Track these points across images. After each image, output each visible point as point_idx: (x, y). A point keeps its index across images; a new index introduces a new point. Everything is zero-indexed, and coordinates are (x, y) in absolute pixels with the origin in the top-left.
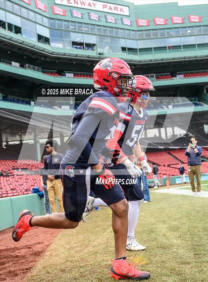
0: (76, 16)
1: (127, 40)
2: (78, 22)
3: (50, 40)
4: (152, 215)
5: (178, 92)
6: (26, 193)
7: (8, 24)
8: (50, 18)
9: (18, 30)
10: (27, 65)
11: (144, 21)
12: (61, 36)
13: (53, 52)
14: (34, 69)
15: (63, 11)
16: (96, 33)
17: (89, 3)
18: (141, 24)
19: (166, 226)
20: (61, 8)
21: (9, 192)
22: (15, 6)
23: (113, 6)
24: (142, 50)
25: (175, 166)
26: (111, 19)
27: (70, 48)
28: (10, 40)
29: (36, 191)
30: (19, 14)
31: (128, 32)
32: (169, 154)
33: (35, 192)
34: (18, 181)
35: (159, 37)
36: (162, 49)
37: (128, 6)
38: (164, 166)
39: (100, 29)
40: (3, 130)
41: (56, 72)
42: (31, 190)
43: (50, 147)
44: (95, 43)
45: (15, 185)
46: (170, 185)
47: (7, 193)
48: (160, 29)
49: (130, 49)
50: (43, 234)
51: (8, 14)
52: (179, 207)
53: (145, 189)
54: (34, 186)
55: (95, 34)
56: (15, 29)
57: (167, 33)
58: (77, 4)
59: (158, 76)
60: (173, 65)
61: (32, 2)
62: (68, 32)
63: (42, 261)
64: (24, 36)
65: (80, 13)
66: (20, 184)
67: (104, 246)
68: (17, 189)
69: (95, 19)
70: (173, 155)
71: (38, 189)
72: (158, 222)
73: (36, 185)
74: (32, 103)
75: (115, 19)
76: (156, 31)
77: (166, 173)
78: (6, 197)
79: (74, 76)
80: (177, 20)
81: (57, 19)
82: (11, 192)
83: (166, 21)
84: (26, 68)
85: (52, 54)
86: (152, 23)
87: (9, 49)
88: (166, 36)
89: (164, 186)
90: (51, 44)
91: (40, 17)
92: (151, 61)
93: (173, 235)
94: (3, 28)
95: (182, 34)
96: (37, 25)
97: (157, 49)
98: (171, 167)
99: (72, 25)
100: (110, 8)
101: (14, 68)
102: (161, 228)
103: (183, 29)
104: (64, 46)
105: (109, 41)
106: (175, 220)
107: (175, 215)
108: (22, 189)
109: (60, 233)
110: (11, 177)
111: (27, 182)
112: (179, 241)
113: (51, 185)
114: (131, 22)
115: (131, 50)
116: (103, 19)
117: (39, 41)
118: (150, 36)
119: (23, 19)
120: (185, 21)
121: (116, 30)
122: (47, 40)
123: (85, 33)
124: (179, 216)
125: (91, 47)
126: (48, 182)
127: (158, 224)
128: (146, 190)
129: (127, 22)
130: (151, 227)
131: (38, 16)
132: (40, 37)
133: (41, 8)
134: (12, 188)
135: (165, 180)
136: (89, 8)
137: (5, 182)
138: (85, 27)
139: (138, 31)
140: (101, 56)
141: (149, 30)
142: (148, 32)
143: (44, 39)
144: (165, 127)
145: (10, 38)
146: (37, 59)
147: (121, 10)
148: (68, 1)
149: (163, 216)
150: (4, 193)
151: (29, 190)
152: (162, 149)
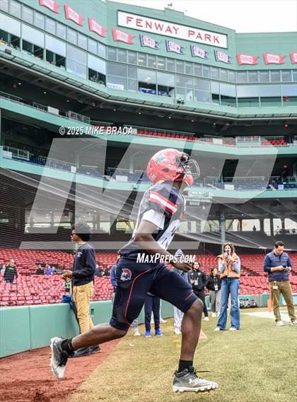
0: (148, 45)
1: (221, 84)
2: (149, 54)
3: (107, 77)
4: (241, 351)
5: (294, 165)
6: (54, 301)
7: (47, 50)
8: (109, 46)
9: (61, 61)
10: (70, 113)
11: (249, 57)
12: (123, 74)
13: (110, 96)
14: (79, 119)
15: (129, 37)
16: (176, 72)
17: (169, 27)
18: (243, 62)
19: (263, 369)
20: (126, 33)
21: (27, 298)
22: (59, 26)
23: (203, 33)
24: (242, 100)
26: (199, 51)
27: (135, 91)
28: (47, 74)
30: (64, 38)
31: (224, 72)
33: (66, 302)
34: (43, 283)
35: (270, 82)
36: (274, 99)
37: (227, 35)
39: (182, 66)
40: (26, 206)
42: (61, 297)
44: (173, 86)
45: (38, 288)
48: (272, 70)
49: (225, 98)
50: (73, 365)
51: (47, 36)
52: (285, 342)
53: (234, 309)
55: (173, 73)
56: (57, 59)
57: (283, 77)
58: (151, 27)
59: (264, 140)
60: (289, 125)
61: (85, 23)
62: (134, 67)
64: (68, 70)
65: (154, 41)
66: (45, 287)
67: (163, 392)
68: (40, 294)
69: (176, 50)
72: (250, 361)
74: (74, 169)
75: (206, 53)
76: (266, 73)
78: (23, 304)
79: (138, 132)
81: (119, 48)
82: (31, 298)
83: (282, 58)
84: (68, 116)
85: (107, 98)
86: (261, 61)
87: (46, 88)
88: (281, 81)
89: (263, 307)
90: (108, 84)
91: (94, 44)
92: (255, 116)
94: (39, 57)
96: (89, 55)
97: (265, 99)
99: (140, 58)
100: (199, 36)
101: (51, 116)
102: (254, 372)
104: (125, 88)
105: (195, 84)
106: (277, 361)
107: (278, 353)
108: (47, 294)
109: (98, 367)
110: (32, 276)
111: (55, 285)
114: (229, 58)
115: (227, 99)
116: (187, 52)
117: (90, 79)
118: (257, 79)
119: (69, 46)
121: (206, 68)
122: (102, 78)
123: (159, 71)
124: (285, 355)
125: (166, 91)
129: (223, 57)
130: (238, 368)
131: (90, 41)
132: (92, 74)
133: (97, 31)
134: (33, 292)
135: (265, 298)
136: (168, 34)
137: (24, 282)
138: (159, 62)
139: (239, 71)
140: (180, 105)
141: (256, 71)
142: (255, 74)
143: (98, 76)
144: (271, 217)
145: (48, 72)
146: (85, 105)
147: (216, 39)
148: (137, 22)
149: (258, 353)
150: (20, 298)
151: (58, 298)
152: (264, 250)
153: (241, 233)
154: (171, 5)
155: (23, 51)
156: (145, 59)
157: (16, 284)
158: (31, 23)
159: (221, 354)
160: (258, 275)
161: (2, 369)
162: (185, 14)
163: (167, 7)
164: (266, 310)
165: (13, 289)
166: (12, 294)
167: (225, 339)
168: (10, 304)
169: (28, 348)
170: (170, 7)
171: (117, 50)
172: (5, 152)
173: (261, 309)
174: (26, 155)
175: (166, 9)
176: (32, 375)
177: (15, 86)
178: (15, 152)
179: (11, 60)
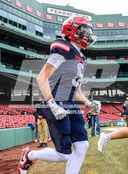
0: (60, 20)
2: (60, 24)
3: (43, 34)
5: (120, 68)
6: (24, 126)
7: (19, 24)
8: (44, 22)
9: (24, 28)
10: (29, 49)
11: (101, 24)
12: (50, 32)
13: (45, 42)
14: (32, 51)
15: (52, 17)
17: (68, 13)
18: (98, 27)
19: (111, 152)
20: (51, 16)
21: (13, 125)
22: (24, 14)
23: (82, 15)
24: (99, 42)
25: (117, 114)
28: (19, 33)
29: (30, 125)
30: (26, 18)
32: (113, 106)
34: (19, 118)
35: (110, 34)
36: (112, 42)
37: (91, 16)
38: (110, 113)
41: (46, 54)
42: (27, 124)
43: (41, 99)
45: (17, 121)
46: (113, 126)
47: (12, 126)
48: (110, 30)
51: (19, 18)
53: (97, 128)
54: (28, 122)
57: (115, 32)
58: (61, 13)
59: (108, 58)
60: (118, 52)
61: (34, 12)
62: (54, 30)
63: (32, 170)
64: (28, 31)
65: (62, 19)
66: (20, 120)
68: (19, 123)
70: (116, 107)
71: (32, 124)
72: (106, 149)
73: (30, 121)
76: (107, 31)
77: (111, 118)
78: (12, 128)
80: (122, 24)
81: (48, 22)
82: (14, 125)
83: (114, 25)
84: (28, 50)
85: (44, 42)
86: (105, 26)
87: (19, 39)
88: (114, 34)
90: (44, 37)
92: (104, 48)
93: (116, 158)
94: (16, 26)
95: (124, 33)
96: (36, 25)
97: (108, 42)
98: (114, 115)
99: (57, 26)
101: (21, 50)
102: (107, 153)
103: (125, 30)
104: (51, 38)
106: (117, 149)
107: (117, 146)
108: (21, 123)
110: (15, 116)
112: (119, 163)
113: (40, 122)
114: (93, 25)
117: (36, 35)
118: (104, 34)
119: (28, 22)
120: (126, 25)
122: (41, 34)
124: (119, 146)
126: (38, 120)
127: (105, 150)
128: (99, 128)
131: (36, 20)
132: (37, 33)
133: (39, 15)
134: (15, 122)
135: (110, 122)
136: (68, 16)
137: (11, 118)
139: (97, 30)
141: (104, 30)
143: (40, 33)
144: (112, 89)
145: (19, 32)
146: (34, 45)
147: (87, 18)
148: (55, 11)
149: (109, 145)
150: (10, 125)
151: (26, 125)
152: (109, 103)
153: (99, 96)
154: (69, 4)
155: (9, 24)
156: (58, 26)
157: (8, 119)
158: (12, 13)
159: (93, 146)
160: (107, 113)
161: (4, 155)
162: (74, 8)
163: (67, 5)
164: (111, 128)
165: (7, 121)
166: (7, 123)
167: (95, 140)
168: (6, 127)
169: (15, 146)
170: (68, 5)
171: (47, 23)
172: (2, 65)
173: (108, 127)
174: (11, 66)
175: (67, 6)
176: (17, 157)
177: (6, 38)
178: (6, 65)
179: (4, 28)
